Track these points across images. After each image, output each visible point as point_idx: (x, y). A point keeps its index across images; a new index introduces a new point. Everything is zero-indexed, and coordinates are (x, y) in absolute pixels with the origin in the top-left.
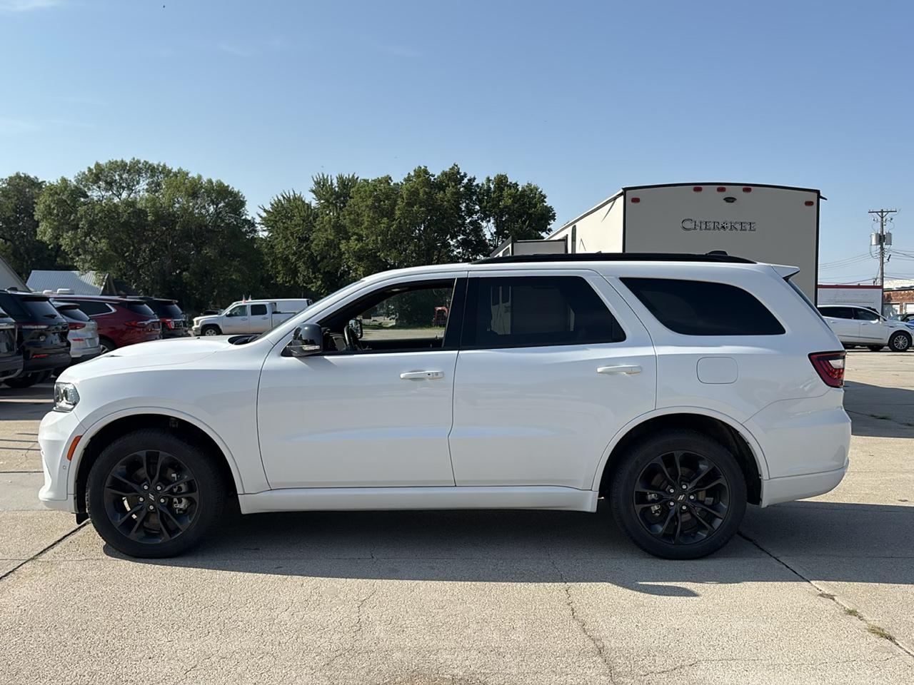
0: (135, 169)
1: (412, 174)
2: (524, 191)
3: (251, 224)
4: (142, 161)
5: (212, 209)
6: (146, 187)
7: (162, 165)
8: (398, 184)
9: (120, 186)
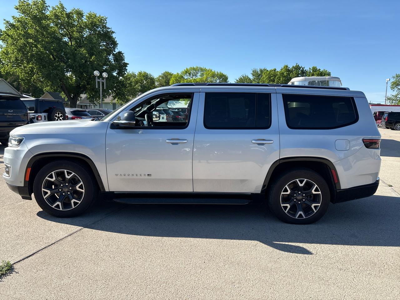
0: (196, 70)
1: (283, 67)
2: (322, 72)
6: (200, 75)
7: (204, 68)
8: (278, 71)
9: (193, 75)
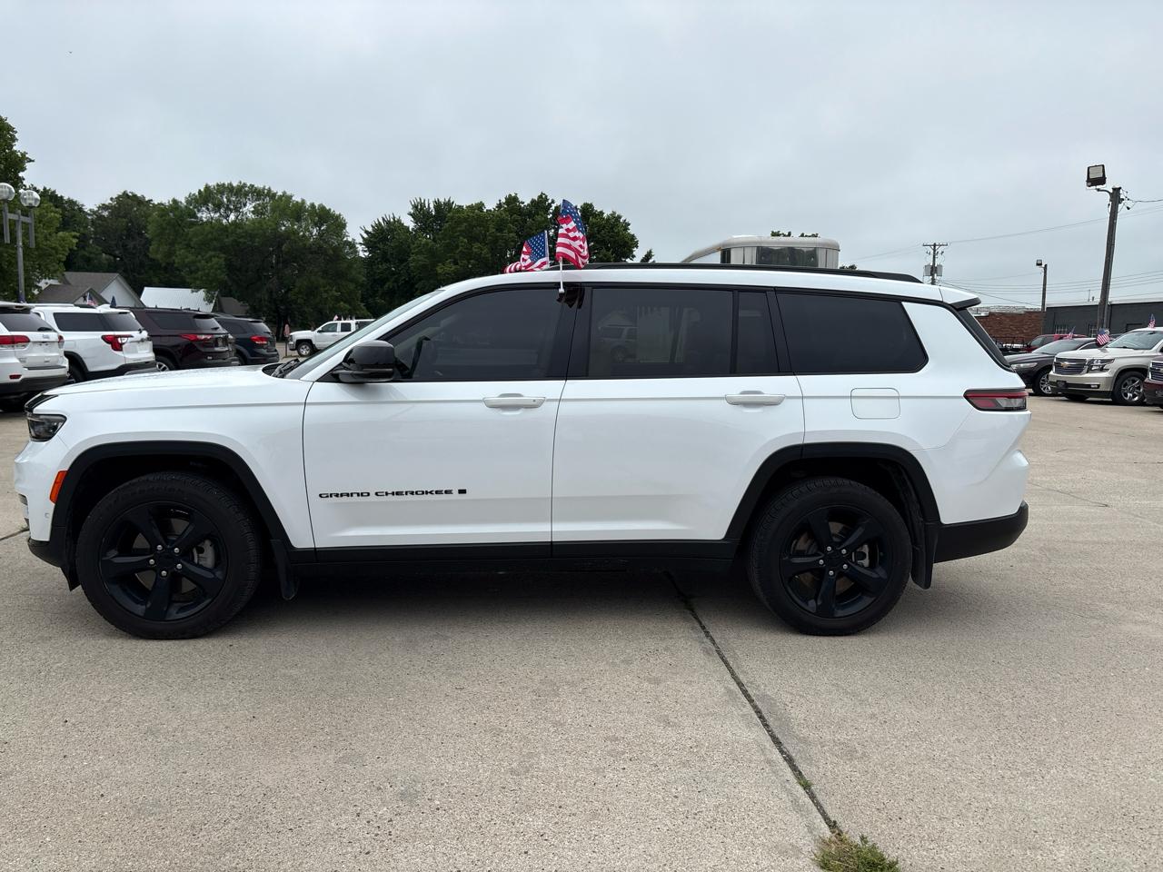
0: (241, 192)
1: (504, 201)
2: (608, 219)
3: (352, 245)
4: (248, 185)
5: (315, 232)
6: (252, 209)
7: (267, 188)
8: (490, 211)
9: (228, 208)
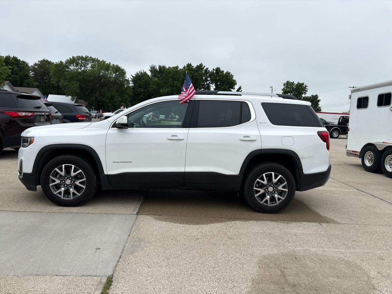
0: (86, 59)
1: (186, 66)
2: (226, 74)
3: (128, 81)
4: (89, 57)
5: (114, 75)
6: (91, 66)
7: (96, 58)
8: (181, 69)
9: (81, 65)
